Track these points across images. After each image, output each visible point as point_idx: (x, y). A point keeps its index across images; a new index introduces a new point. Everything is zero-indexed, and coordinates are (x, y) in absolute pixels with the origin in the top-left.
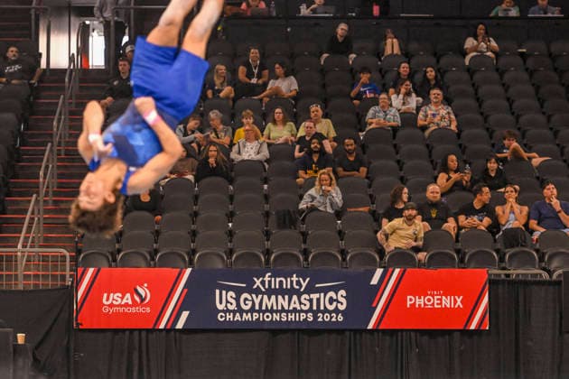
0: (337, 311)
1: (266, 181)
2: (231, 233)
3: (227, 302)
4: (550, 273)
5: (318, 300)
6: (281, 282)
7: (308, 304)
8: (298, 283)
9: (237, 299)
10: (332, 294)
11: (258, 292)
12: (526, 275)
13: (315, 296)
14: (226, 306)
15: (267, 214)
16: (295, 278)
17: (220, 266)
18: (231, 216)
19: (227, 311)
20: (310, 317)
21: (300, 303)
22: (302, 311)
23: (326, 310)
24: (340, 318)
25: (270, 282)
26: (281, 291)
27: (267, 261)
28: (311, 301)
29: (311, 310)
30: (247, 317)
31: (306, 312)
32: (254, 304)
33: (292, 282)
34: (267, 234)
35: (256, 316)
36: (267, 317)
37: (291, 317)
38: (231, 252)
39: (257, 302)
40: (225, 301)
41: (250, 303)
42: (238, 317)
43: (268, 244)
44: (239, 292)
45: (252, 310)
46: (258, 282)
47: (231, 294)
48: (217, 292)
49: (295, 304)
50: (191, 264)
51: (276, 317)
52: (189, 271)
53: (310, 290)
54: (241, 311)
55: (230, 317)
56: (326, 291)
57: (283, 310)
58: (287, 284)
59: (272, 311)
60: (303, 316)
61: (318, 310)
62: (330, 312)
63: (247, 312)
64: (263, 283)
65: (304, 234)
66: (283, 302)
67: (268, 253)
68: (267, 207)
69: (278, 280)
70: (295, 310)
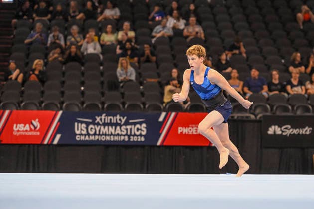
0: (141, 135)
1: (101, 64)
2: (83, 93)
3: (81, 130)
4: (256, 116)
5: (131, 129)
6: (111, 120)
7: (125, 131)
8: (120, 120)
9: (87, 128)
10: (138, 126)
11: (98, 124)
12: (243, 117)
13: (129, 127)
14: (81, 132)
15: (102, 83)
16: (118, 117)
17: (77, 110)
18: (83, 83)
19: (81, 135)
20: (126, 139)
21: (121, 131)
22: (121, 135)
23: (135, 135)
24: (143, 139)
25: (105, 119)
26: (110, 124)
27: (103, 108)
28: (127, 130)
29: (126, 134)
30: (92, 138)
31: (124, 136)
32: (96, 131)
33: (116, 120)
34: (103, 94)
35: (97, 137)
36: (103, 138)
37: (116, 138)
38: (83, 103)
39: (98, 130)
40: (80, 130)
41: (94, 131)
42: (87, 138)
43: (103, 99)
44: (88, 124)
45: (95, 134)
46: (98, 119)
47: (84, 125)
48: (76, 124)
49: (118, 131)
50: (61, 109)
51: (108, 138)
52: (60, 113)
53: (126, 123)
54: (89, 135)
55: (83, 138)
56: (135, 124)
57: (112, 135)
58: (114, 120)
59: (106, 135)
60: (122, 138)
61: (131, 135)
62: (137, 136)
63: (92, 135)
64: (101, 120)
65: (123, 94)
66: (111, 130)
67: (103, 103)
68: (102, 79)
69: (109, 118)
70: (118, 135)
